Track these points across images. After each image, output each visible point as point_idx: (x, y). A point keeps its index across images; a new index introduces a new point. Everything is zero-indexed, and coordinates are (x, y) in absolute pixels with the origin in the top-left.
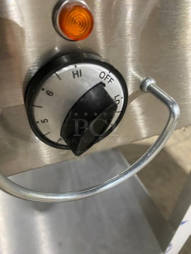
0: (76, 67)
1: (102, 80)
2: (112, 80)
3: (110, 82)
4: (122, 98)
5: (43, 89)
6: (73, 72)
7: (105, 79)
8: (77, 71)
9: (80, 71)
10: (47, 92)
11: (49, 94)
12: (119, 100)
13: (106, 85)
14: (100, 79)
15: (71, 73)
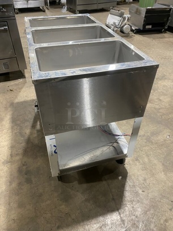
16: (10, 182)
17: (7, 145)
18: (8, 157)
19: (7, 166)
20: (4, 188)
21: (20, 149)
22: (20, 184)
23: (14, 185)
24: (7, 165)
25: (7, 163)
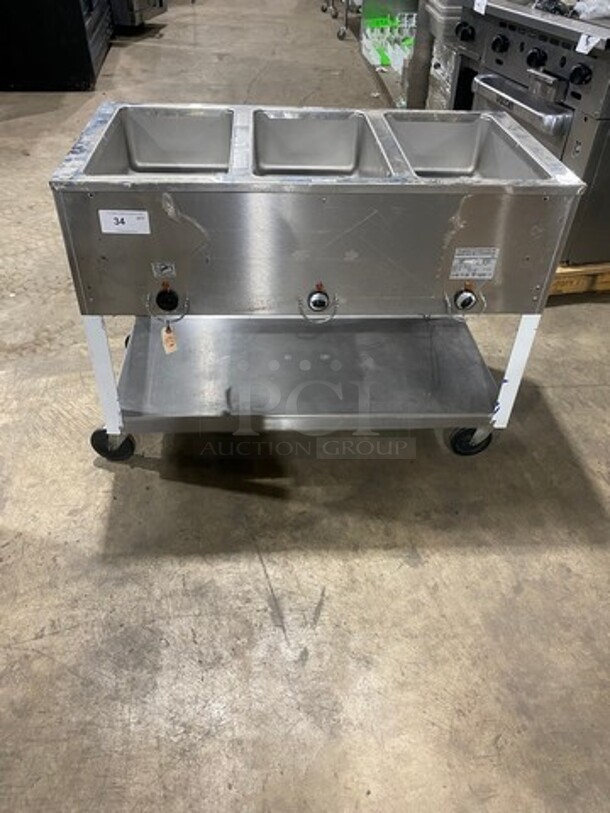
16: (479, 546)
17: (345, 560)
18: (394, 556)
19: (428, 556)
20: (494, 556)
21: (368, 526)
22: (485, 525)
23: (488, 537)
24: (422, 557)
25: (418, 556)
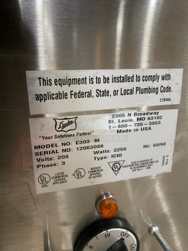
0: (107, 231)
1: (123, 237)
2: (128, 236)
3: (127, 237)
4: (136, 245)
5: (87, 245)
6: (105, 235)
7: (124, 236)
8: (108, 234)
9: (109, 233)
10: (89, 247)
11: (90, 248)
12: (133, 247)
13: (125, 240)
14: (121, 236)
15: (104, 235)
